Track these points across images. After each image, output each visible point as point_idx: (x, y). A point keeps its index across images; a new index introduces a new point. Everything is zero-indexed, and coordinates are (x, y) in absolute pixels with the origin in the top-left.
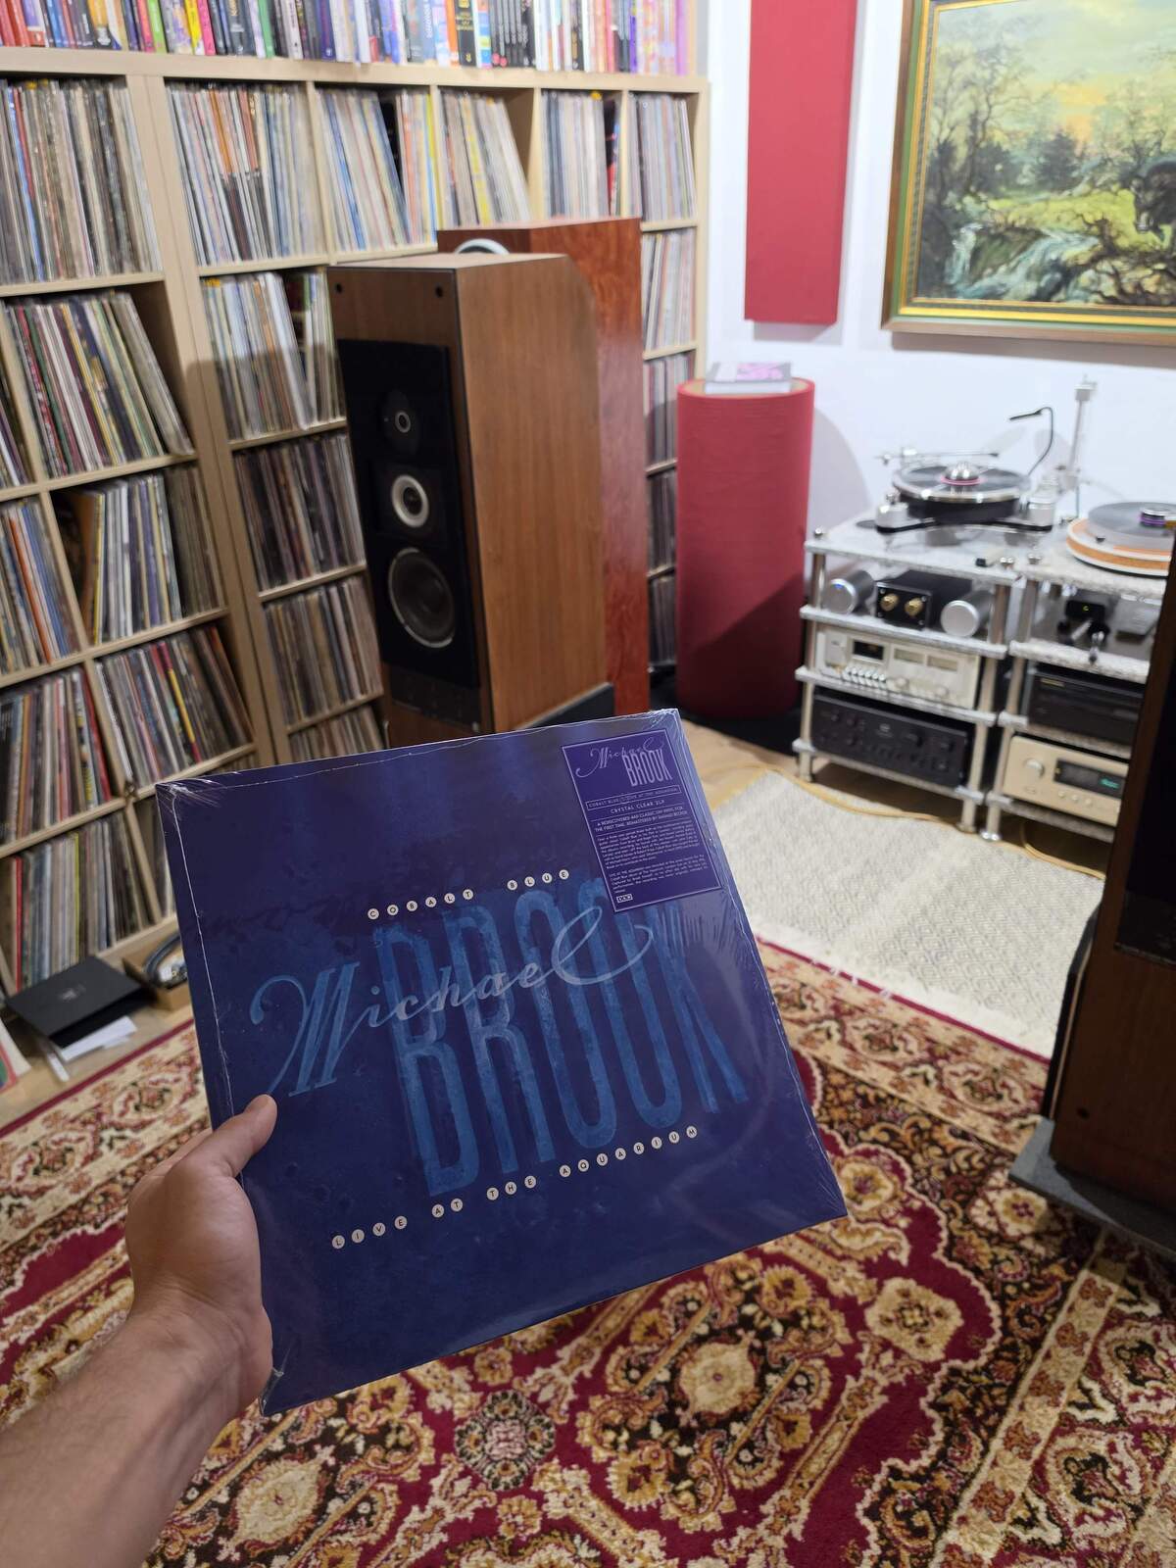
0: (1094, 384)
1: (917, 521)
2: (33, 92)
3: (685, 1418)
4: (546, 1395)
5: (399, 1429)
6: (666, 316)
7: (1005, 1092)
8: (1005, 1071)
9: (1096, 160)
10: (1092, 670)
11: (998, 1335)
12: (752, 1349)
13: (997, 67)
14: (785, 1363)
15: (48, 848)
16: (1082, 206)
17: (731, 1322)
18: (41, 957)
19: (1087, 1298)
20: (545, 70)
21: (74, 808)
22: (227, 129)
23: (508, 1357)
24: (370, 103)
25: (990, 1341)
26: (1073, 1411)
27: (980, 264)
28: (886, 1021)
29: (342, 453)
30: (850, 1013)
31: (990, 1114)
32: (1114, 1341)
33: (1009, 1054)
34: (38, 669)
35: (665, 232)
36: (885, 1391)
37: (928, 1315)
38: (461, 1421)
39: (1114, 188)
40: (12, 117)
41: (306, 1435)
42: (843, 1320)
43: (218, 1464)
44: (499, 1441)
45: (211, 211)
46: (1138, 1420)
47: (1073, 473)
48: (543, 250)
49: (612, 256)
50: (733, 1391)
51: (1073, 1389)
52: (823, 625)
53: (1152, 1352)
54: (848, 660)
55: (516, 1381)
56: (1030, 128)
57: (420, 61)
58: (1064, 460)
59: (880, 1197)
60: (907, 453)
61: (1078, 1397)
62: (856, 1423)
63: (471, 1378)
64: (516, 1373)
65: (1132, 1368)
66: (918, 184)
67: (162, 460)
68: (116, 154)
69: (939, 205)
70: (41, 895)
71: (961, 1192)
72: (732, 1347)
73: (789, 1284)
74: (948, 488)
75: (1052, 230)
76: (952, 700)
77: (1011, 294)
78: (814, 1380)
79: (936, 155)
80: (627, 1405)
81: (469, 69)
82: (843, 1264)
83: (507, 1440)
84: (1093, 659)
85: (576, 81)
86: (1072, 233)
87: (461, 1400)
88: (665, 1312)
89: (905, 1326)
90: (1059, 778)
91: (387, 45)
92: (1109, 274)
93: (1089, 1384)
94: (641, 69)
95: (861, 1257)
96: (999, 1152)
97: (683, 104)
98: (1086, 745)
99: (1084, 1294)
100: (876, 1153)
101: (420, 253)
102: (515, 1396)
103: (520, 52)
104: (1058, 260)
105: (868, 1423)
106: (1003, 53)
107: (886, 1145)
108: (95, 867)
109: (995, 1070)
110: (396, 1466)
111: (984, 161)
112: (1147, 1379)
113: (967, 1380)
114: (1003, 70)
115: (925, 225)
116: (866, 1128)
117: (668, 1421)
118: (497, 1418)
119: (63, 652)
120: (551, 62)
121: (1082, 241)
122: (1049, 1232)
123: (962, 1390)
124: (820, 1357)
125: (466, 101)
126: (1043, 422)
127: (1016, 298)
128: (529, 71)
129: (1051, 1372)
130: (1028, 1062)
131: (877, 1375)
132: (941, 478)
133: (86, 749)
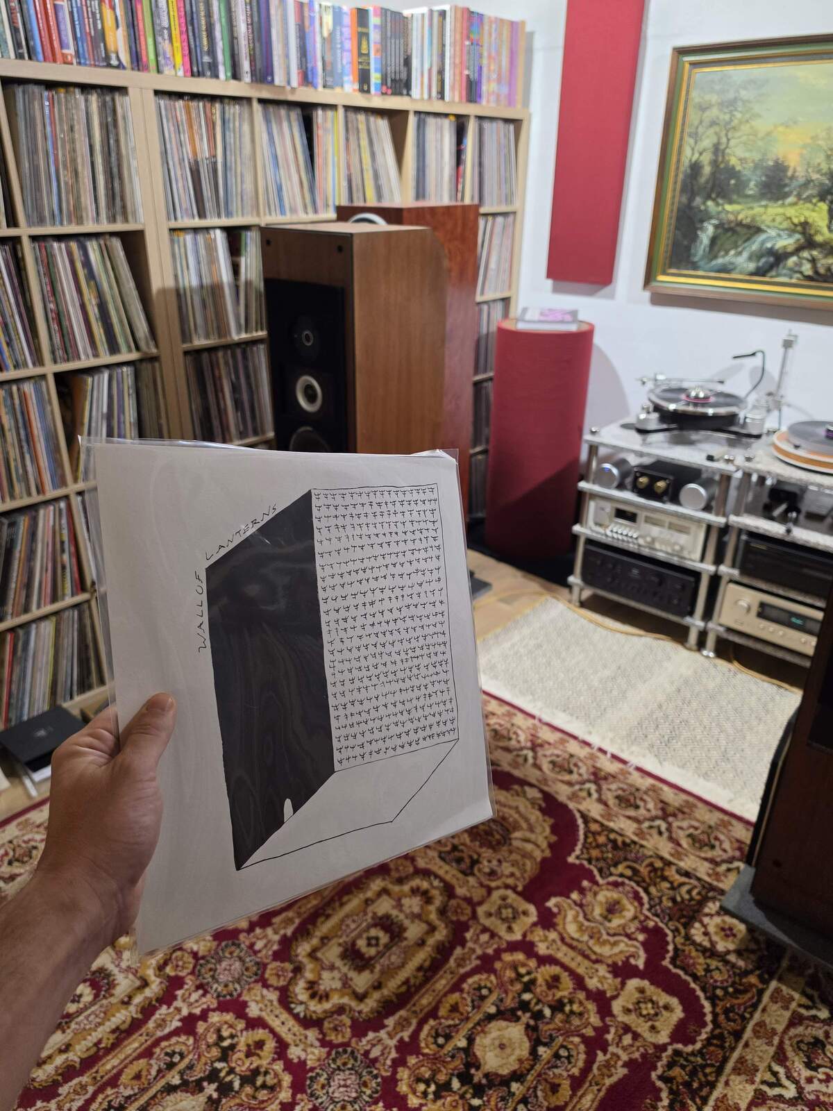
0: (796, 336)
1: (665, 426)
2: (62, 95)
3: (478, 1076)
4: (375, 1053)
5: (266, 1073)
6: (491, 273)
7: (717, 843)
8: (717, 827)
9: (802, 180)
10: (787, 539)
11: (710, 1027)
12: (528, 1026)
13: (735, 113)
14: (552, 1039)
15: (34, 626)
16: (791, 212)
17: (513, 1005)
18: (23, 704)
19: (776, 1002)
20: (418, 97)
21: (54, 599)
22: (195, 127)
23: (348, 1022)
24: (295, 115)
25: (703, 1031)
26: (765, 1088)
27: (716, 248)
28: (631, 785)
29: (261, 357)
30: (605, 778)
31: (706, 859)
32: (796, 1036)
33: (721, 816)
34: (36, 498)
35: (494, 215)
36: (625, 1065)
37: (658, 1008)
38: (312, 1069)
39: (814, 200)
40: (47, 111)
41: (197, 1074)
42: (595, 1009)
43: (132, 1093)
44: (340, 1086)
45: (180, 185)
46: (812, 1097)
47: (778, 398)
48: (411, 224)
49: (459, 230)
50: (513, 1057)
51: (764, 1071)
52: (594, 496)
53: (824, 1046)
54: (611, 521)
55: (354, 1040)
56: (757, 157)
57: (331, 87)
58: (773, 389)
59: (624, 917)
60: (660, 377)
61: (769, 1077)
62: (604, 1089)
63: (320, 1036)
64: (353, 1036)
65: (808, 1057)
66: (674, 190)
67: (134, 356)
68: (117, 141)
69: (689, 206)
70: (26, 660)
71: (683, 916)
72: (513, 1024)
73: (556, 979)
74: (688, 404)
75: (769, 227)
76: (685, 554)
77: (737, 271)
78: (574, 1053)
79: (689, 171)
80: (435, 1064)
81: (366, 95)
82: (596, 966)
83: (345, 1086)
84: (789, 531)
85: (438, 107)
86: (783, 230)
87: (313, 1053)
88: (465, 995)
89: (641, 1015)
90: (761, 615)
91: (310, 76)
92: (808, 260)
93: (777, 1068)
94: (484, 102)
95: (610, 962)
96: (712, 888)
97: (512, 127)
98: (781, 592)
99: (774, 999)
100: (623, 884)
101: (324, 220)
102: (353, 1052)
103: (401, 85)
104: (771, 249)
105: (612, 1088)
106: (740, 103)
107: (630, 878)
108: (66, 641)
109: (710, 827)
110: (263, 1102)
111: (722, 177)
112: (820, 1066)
113: (686, 1060)
114: (738, 115)
115: (678, 219)
116: (615, 865)
117: (465, 1078)
118: (339, 1069)
119: (55, 487)
120: (422, 94)
121: (790, 236)
122: (747, 950)
123: (683, 1067)
124: (578, 1036)
125: (361, 117)
126: (757, 361)
127: (741, 273)
128: (406, 99)
129: (749, 1057)
130: (734, 822)
131: (620, 1052)
132: (683, 396)
133: (66, 557)
